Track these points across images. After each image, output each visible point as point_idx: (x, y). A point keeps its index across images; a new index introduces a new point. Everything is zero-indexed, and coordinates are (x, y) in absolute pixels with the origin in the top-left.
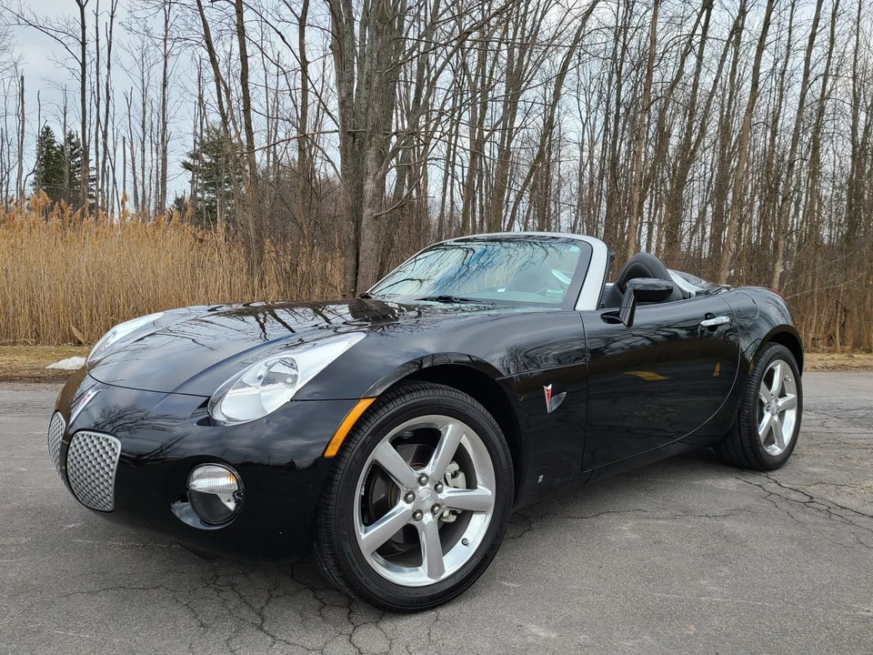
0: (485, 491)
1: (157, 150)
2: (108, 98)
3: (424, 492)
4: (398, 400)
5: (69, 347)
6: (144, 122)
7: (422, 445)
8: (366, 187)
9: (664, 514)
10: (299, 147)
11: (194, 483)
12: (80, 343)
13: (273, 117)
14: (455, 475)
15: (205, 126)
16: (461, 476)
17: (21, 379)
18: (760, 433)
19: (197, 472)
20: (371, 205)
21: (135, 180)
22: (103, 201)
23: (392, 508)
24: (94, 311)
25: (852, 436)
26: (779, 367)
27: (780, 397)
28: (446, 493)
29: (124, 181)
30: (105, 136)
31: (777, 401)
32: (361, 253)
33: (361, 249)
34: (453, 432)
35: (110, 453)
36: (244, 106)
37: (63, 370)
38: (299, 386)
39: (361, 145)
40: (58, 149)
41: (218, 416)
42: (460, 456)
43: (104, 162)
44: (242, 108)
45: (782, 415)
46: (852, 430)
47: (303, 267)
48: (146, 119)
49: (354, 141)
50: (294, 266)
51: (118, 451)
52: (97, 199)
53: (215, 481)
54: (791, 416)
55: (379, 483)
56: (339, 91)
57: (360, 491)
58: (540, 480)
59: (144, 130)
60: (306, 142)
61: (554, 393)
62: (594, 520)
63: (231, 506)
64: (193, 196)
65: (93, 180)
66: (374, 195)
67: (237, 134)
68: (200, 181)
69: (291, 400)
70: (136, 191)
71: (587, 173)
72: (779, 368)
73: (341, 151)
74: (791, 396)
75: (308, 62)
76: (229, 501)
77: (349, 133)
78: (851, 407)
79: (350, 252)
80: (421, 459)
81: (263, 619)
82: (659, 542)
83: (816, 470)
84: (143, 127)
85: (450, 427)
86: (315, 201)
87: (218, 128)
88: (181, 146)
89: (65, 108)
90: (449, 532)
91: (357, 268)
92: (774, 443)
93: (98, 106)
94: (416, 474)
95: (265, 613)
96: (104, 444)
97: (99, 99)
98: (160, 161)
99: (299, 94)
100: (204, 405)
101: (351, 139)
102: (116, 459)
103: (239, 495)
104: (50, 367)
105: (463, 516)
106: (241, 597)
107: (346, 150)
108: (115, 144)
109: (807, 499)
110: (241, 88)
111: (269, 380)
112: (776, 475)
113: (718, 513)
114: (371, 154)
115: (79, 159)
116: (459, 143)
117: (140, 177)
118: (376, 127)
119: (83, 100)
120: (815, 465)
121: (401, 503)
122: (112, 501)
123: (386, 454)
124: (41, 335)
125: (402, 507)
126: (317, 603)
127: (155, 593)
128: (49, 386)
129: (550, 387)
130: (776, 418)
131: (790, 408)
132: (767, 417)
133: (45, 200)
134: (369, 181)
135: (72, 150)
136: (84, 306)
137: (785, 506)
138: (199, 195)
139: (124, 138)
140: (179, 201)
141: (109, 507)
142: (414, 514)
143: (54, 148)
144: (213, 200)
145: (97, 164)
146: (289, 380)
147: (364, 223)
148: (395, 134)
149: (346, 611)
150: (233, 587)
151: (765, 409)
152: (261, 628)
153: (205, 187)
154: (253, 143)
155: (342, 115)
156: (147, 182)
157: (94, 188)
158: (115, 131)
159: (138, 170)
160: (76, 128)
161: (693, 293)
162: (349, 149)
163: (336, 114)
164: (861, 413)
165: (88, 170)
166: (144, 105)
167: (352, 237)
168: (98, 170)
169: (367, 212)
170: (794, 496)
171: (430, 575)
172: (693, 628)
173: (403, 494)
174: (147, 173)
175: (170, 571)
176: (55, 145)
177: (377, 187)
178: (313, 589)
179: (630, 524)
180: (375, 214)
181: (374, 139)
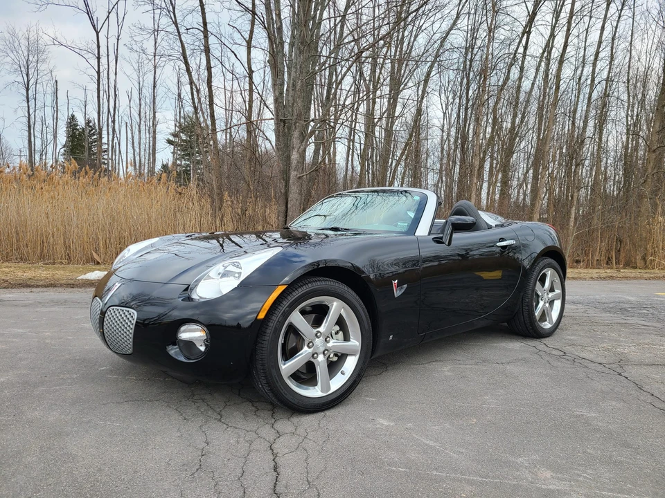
0: (355, 343)
1: (149, 130)
2: (116, 95)
3: (319, 342)
4: (304, 287)
5: (91, 265)
6: (140, 111)
7: (317, 315)
8: (292, 157)
9: (471, 361)
10: (247, 129)
11: (181, 335)
12: (98, 263)
13: (229, 110)
14: (337, 333)
15: (182, 114)
16: (341, 333)
17: (61, 285)
18: (536, 314)
19: (183, 328)
20: (296, 169)
21: (134, 152)
22: (112, 166)
23: (300, 351)
24: (108, 241)
25: (602, 318)
26: (549, 272)
27: (550, 291)
28: (331, 343)
29: (127, 152)
30: (114, 121)
31: (548, 294)
32: (289, 202)
33: (289, 199)
34: (336, 307)
35: (130, 319)
36: (209, 101)
38: (242, 278)
39: (289, 128)
40: (80, 130)
41: (194, 296)
42: (340, 322)
43: (113, 140)
44: (208, 103)
45: (551, 303)
46: (604, 315)
47: (250, 212)
48: (142, 110)
49: (284, 126)
50: (244, 211)
51: (135, 317)
52: (108, 164)
53: (193, 334)
54: (558, 304)
55: (292, 337)
56: (274, 91)
57: (281, 341)
58: (391, 338)
59: (140, 117)
60: (251, 127)
61: (399, 285)
62: (427, 365)
63: (202, 349)
64: (174, 163)
65: (105, 151)
66: (298, 162)
67: (205, 120)
68: (179, 152)
69: (238, 286)
70: (135, 159)
71: (446, 147)
73: (276, 132)
74: (558, 291)
75: (253, 72)
76: (201, 345)
77: (281, 120)
79: (282, 201)
80: (317, 323)
81: (221, 417)
82: (464, 377)
83: (572, 338)
84: (140, 115)
85: (335, 304)
86: (258, 166)
87: (191, 115)
88: (167, 125)
89: (86, 102)
90: (334, 367)
91: (287, 212)
92: (546, 321)
93: (108, 101)
94: (315, 331)
95: (223, 413)
96: (126, 313)
97: (109, 96)
98: (151, 139)
99: (247, 93)
100: (186, 289)
101: (282, 124)
102: (134, 322)
103: (207, 341)
104: (80, 278)
105: (342, 357)
106: (208, 405)
107: (279, 132)
108: (120, 127)
109: (562, 354)
110: (207, 89)
111: (225, 275)
112: (545, 341)
113: (504, 361)
114: (296, 134)
115: (95, 137)
116: (357, 128)
117: (137, 150)
118: (299, 116)
119: (99, 97)
120: (572, 335)
121: (305, 348)
122: (131, 347)
123: (297, 318)
124: (72, 258)
125: (306, 351)
126: (253, 408)
127: (157, 403)
128: (80, 290)
129: (396, 281)
130: (547, 305)
131: (557, 299)
132: (541, 303)
133: (75, 166)
134: (294, 153)
135: (90, 131)
136: (100, 238)
137: (547, 358)
138: (178, 162)
139: (127, 123)
140: (165, 167)
141: (130, 352)
142: (313, 355)
143: (78, 130)
144: (188, 165)
145: (108, 141)
146: (237, 275)
147: (291, 181)
148: (313, 120)
149: (271, 413)
150: (203, 400)
151: (540, 299)
152: (220, 420)
153: (183, 157)
154: (215, 127)
155: (276, 108)
156: (142, 153)
157: (106, 157)
158: (120, 118)
159: (136, 145)
160: (93, 115)
161: (494, 225)
162: (281, 131)
163: (272, 106)
164: (611, 305)
165: (101, 144)
166: (140, 100)
167: (283, 191)
168: (108, 145)
169: (293, 174)
170: (554, 352)
171: (322, 391)
172: (475, 420)
173: (306, 343)
174: (142, 147)
175: (165, 392)
176: (78, 127)
177: (300, 157)
178: (252, 401)
179: (449, 367)
180: (299, 176)
181: (298, 124)
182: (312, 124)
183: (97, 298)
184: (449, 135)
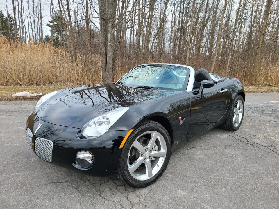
0: (163, 150)
1: (38, 20)
2: (22, 3)
3: (147, 153)
4: (140, 128)
5: (17, 87)
6: (33, 11)
7: (145, 139)
8: (108, 36)
9: (209, 147)
10: (86, 21)
11: (78, 156)
12: (21, 85)
14: (155, 147)
15: (54, 12)
16: (157, 147)
17: (5, 100)
18: (233, 121)
19: (78, 153)
20: (110, 42)
21: (32, 30)
22: (23, 36)
23: (137, 159)
24: (24, 75)
25: (255, 117)
29: (29, 31)
30: (22, 16)
31: (238, 111)
32: (107, 57)
33: (107, 56)
34: (155, 135)
35: (50, 146)
36: (67, 7)
37: (18, 96)
39: (106, 22)
40: (6, 19)
41: (84, 135)
42: (157, 142)
43: (22, 25)
44: (67, 8)
45: (239, 115)
46: (254, 115)
47: (89, 60)
48: (34, 10)
49: (104, 21)
50: (86, 60)
51: (52, 145)
52: (20, 35)
53: (85, 155)
54: (241, 115)
55: (134, 151)
56: (99, 4)
57: (129, 155)
58: (177, 144)
59: (34, 14)
60: (88, 20)
61: (182, 119)
62: (189, 151)
63: (90, 162)
64: (52, 35)
65: (19, 29)
66: (111, 38)
67: (65, 15)
68: (53, 30)
69: (108, 131)
70: (33, 34)
71: (173, 30)
72: (239, 102)
73: (100, 24)
74: (241, 109)
76: (89, 160)
77: (102, 18)
78: (252, 107)
79: (104, 56)
80: (145, 143)
81: (100, 192)
83: (247, 130)
84: (33, 12)
85: (154, 134)
86: (92, 39)
87: (58, 13)
88: (47, 19)
89: (7, 5)
90: (153, 162)
91: (106, 61)
92: (236, 123)
93: (18, 6)
94: (144, 148)
95: (100, 190)
97: (18, 3)
98: (40, 24)
99: (85, 4)
100: (80, 132)
101: (103, 20)
102: (52, 148)
103: (93, 160)
104: (14, 95)
105: (157, 158)
106: (92, 184)
107: (102, 24)
108: (25, 18)
109: (246, 141)
110: (66, 2)
112: (237, 132)
113: (223, 147)
114: (110, 25)
115: (13, 22)
116: (135, 22)
117: (34, 29)
118: (111, 16)
119: (13, 4)
120: (247, 128)
121: (140, 157)
123: (136, 144)
124: (8, 82)
125: (141, 159)
126: (114, 185)
127: (65, 184)
128: (14, 102)
129: (181, 117)
130: (237, 116)
131: (240, 113)
132: (235, 116)
133: (5, 39)
134: (109, 34)
135: (10, 19)
136: (21, 73)
137: (241, 143)
138: (53, 35)
139: (28, 16)
140: (47, 36)
141: (50, 161)
142: (144, 159)
143: (4, 19)
144: (58, 36)
145: (20, 24)
146: (106, 123)
147: (108, 47)
148: (117, 19)
149: (124, 188)
150: (89, 180)
151: (234, 114)
152: (100, 196)
153: (55, 32)
154: (71, 20)
155: (100, 12)
156: (36, 31)
157: (19, 32)
158: (24, 14)
159: (33, 27)
160: (12, 13)
161: (217, 81)
162: (103, 23)
163: (98, 10)
164: (255, 109)
165: (16, 26)
166: (33, 5)
167: (104, 52)
169: (109, 44)
170: (243, 140)
171: (148, 177)
172: (224, 189)
173: (141, 155)
174: (36, 28)
176: (4, 17)
177: (112, 36)
178: (113, 180)
180: (111, 45)
181: (110, 20)
182: (117, 20)
183: (29, 129)
184: (175, 24)
